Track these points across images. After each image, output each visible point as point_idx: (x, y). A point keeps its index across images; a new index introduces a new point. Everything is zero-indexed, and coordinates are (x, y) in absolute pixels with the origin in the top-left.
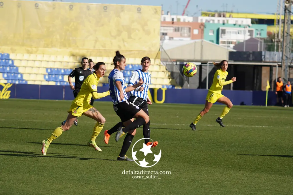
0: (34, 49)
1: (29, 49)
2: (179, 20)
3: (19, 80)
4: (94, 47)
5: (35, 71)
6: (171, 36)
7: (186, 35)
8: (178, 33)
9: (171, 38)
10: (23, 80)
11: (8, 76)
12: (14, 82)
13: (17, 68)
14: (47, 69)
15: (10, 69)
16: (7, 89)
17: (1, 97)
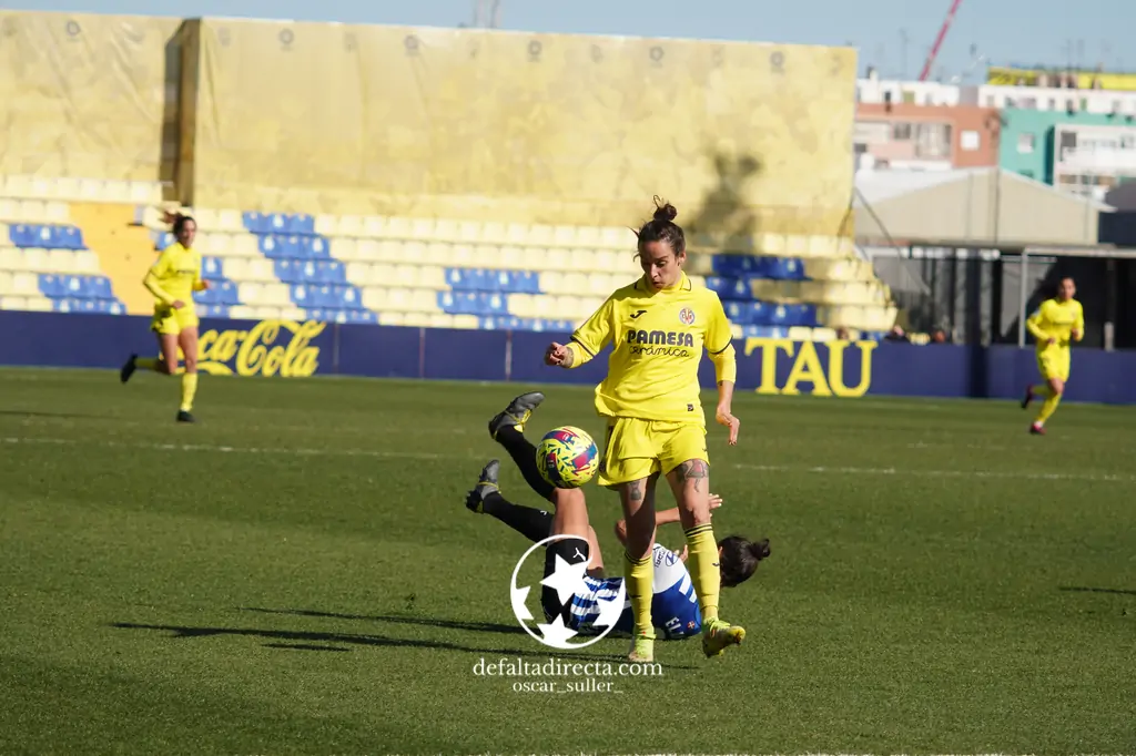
0: (403, 199)
1: (385, 198)
2: (909, 97)
3: (349, 309)
4: (618, 192)
5: (406, 276)
6: (883, 155)
7: (935, 151)
8: (907, 146)
9: (882, 163)
10: (361, 310)
11: (308, 295)
12: (329, 315)
13: (342, 267)
14: (448, 271)
15: (316, 268)
16: (306, 342)
17: (285, 372)
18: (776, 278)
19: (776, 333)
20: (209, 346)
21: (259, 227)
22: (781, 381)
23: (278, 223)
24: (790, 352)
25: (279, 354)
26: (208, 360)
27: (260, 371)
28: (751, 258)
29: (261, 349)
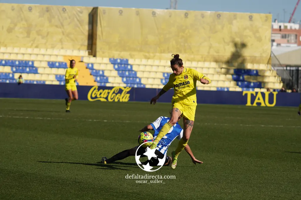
0: (152, 55)
1: (147, 54)
2: (286, 27)
3: (137, 84)
4: (209, 53)
5: (153, 75)
6: (279, 42)
7: (293, 41)
8: (285, 40)
9: (279, 45)
10: (141, 84)
11: (127, 80)
12: (132, 85)
13: (136, 73)
14: (164, 74)
15: (129, 73)
16: (126, 93)
17: (121, 100)
18: (251, 75)
19: (251, 90)
20: (101, 94)
21: (114, 62)
22: (252, 102)
23: (119, 61)
24: (255, 95)
25: (119, 96)
26: (101, 97)
27: (114, 100)
28: (244, 70)
29: (114, 94)
